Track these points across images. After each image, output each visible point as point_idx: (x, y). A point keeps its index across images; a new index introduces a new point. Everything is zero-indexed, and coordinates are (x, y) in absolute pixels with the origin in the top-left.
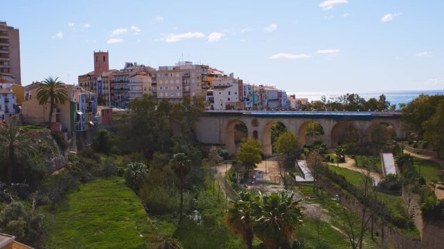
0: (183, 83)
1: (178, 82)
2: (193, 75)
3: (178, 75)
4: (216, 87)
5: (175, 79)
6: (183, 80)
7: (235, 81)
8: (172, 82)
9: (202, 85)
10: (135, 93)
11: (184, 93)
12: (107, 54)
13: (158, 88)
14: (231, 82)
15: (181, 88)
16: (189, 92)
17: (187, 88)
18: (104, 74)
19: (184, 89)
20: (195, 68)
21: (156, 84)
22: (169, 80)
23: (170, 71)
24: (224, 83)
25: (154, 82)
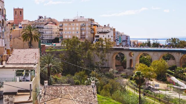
0: (81, 30)
1: (77, 29)
2: (87, 25)
3: (77, 24)
4: (100, 33)
5: (76, 27)
6: (81, 27)
7: (111, 29)
8: (73, 29)
9: (91, 31)
10: (47, 35)
11: (81, 35)
12: (22, 9)
13: (64, 32)
14: (109, 30)
15: (79, 32)
16: (85, 35)
17: (83, 33)
18: (23, 23)
19: (81, 34)
20: (87, 20)
21: (62, 30)
22: (72, 27)
23: (71, 22)
24: (105, 30)
25: (61, 28)
